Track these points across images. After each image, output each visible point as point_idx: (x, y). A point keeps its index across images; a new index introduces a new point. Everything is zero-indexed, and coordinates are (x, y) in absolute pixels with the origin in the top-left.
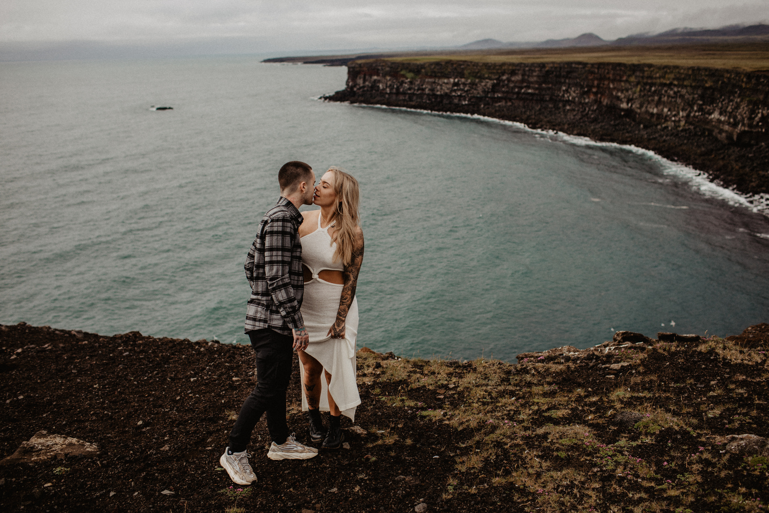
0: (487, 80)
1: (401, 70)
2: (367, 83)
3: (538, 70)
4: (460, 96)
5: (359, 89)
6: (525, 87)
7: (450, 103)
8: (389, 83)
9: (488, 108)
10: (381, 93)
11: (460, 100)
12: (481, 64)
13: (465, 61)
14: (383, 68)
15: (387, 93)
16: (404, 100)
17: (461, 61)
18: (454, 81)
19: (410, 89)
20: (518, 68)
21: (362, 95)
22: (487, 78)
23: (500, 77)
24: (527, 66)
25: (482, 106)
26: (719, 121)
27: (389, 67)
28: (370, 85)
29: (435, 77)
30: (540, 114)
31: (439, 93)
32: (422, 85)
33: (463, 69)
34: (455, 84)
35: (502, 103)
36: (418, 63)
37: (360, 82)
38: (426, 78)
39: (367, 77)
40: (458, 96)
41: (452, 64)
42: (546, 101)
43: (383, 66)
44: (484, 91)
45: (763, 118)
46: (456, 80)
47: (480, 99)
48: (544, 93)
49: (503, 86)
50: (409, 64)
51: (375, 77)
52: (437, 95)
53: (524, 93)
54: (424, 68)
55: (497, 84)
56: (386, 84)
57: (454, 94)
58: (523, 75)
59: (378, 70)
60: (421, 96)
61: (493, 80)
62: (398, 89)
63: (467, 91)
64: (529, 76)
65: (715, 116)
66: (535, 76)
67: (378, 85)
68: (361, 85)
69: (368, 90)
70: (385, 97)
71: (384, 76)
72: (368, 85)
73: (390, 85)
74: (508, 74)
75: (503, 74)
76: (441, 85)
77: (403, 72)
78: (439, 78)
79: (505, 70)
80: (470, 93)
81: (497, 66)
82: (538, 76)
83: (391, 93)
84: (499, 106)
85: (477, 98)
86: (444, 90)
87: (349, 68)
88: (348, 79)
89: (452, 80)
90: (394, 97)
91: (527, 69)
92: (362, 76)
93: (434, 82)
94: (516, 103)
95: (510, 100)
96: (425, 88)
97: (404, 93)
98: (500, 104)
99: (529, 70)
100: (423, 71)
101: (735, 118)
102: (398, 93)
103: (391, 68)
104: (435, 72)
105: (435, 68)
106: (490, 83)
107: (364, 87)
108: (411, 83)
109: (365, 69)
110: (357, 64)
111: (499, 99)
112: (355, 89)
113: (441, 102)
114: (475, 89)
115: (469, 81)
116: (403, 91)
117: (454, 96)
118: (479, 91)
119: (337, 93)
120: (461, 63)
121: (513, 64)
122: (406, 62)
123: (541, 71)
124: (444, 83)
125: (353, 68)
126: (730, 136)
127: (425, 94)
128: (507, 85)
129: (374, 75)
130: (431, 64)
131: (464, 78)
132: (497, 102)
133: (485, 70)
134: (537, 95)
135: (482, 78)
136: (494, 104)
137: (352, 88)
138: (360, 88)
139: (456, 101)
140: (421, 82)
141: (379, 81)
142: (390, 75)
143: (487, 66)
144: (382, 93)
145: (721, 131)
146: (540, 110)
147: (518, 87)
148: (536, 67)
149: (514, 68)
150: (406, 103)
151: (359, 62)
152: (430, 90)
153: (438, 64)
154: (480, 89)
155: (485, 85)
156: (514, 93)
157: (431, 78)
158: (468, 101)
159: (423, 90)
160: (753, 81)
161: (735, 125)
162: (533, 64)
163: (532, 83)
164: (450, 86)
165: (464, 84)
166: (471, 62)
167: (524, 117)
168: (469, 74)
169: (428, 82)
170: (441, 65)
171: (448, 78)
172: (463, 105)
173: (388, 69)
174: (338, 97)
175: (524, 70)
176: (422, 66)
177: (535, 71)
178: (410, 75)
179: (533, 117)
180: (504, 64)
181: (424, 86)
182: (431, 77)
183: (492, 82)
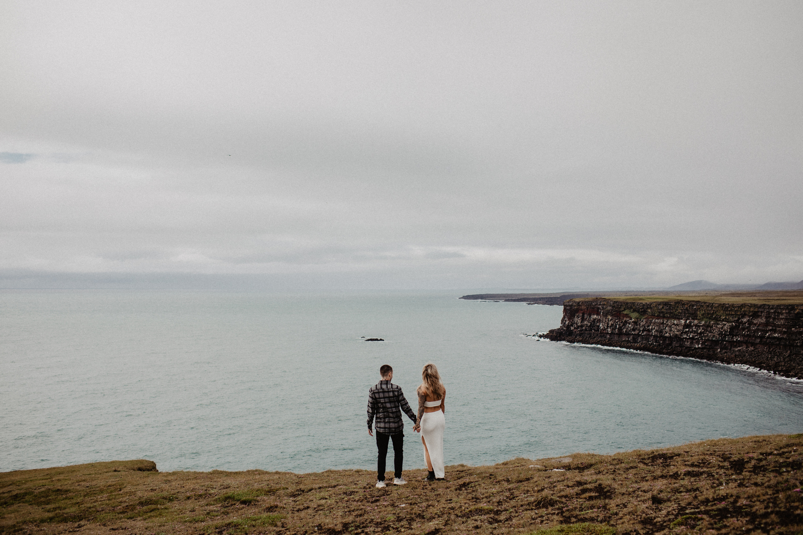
0: (724, 322)
1: (625, 310)
2: (586, 323)
3: (786, 313)
4: (693, 338)
5: (575, 328)
6: (770, 330)
7: (681, 346)
8: (610, 323)
9: (726, 352)
10: (601, 333)
11: (692, 343)
12: (717, 305)
13: (698, 302)
14: (605, 307)
15: (608, 333)
16: (628, 341)
17: (693, 301)
18: (686, 322)
19: (634, 330)
20: (760, 310)
21: (580, 335)
22: (723, 320)
23: (739, 319)
24: (772, 308)
25: (719, 350)
27: (610, 306)
28: (589, 324)
29: (664, 317)
30: (791, 361)
31: (667, 335)
32: (648, 327)
33: (696, 310)
34: (686, 326)
35: (743, 348)
36: (644, 302)
37: (578, 320)
38: (653, 319)
39: (586, 316)
40: (690, 338)
41: (683, 304)
42: (797, 346)
43: (604, 305)
44: (720, 334)
46: (688, 322)
47: (716, 342)
48: (794, 337)
49: (743, 329)
50: (633, 303)
51: (595, 316)
52: (666, 337)
53: (768, 337)
54: (651, 308)
55: (737, 327)
56: (608, 324)
57: (685, 336)
58: (766, 318)
59: (598, 308)
60: (647, 338)
61: (732, 322)
62: (620, 329)
63: (701, 333)
64: (774, 319)
66: (782, 319)
67: (598, 324)
68: (579, 324)
69: (586, 330)
70: (605, 337)
71: (605, 315)
72: (587, 324)
73: (612, 325)
74: (749, 316)
75: (743, 316)
76: (670, 327)
77: (625, 312)
78: (668, 318)
79: (744, 311)
80: (705, 336)
81: (736, 307)
82: (786, 319)
83: (612, 333)
84: (739, 350)
85: (712, 340)
86: (674, 332)
87: (565, 306)
88: (564, 317)
89: (683, 322)
90: (616, 338)
91: (772, 311)
92: (581, 315)
93: (663, 323)
94: (760, 348)
95: (753, 344)
96: (652, 329)
97: (627, 334)
98: (739, 348)
99: (775, 312)
100: (649, 311)
102: (620, 334)
103: (613, 307)
104: (662, 312)
105: (663, 308)
106: (727, 326)
107: (582, 326)
108: (635, 323)
109: (583, 307)
110: (575, 302)
111: (739, 343)
112: (572, 328)
113: (671, 344)
114: (710, 332)
115: (703, 322)
116: (626, 331)
117: (686, 338)
118: (715, 334)
119: (551, 331)
120: (693, 303)
121: (755, 306)
122: (629, 301)
123: (789, 313)
124: (674, 324)
125: (571, 306)
127: (652, 335)
128: (748, 328)
129: (594, 315)
130: (660, 304)
131: (696, 319)
132: (736, 347)
133: (722, 312)
134: (785, 339)
135: (717, 320)
136: (733, 349)
137: (568, 327)
138: (578, 327)
139: (688, 344)
140: (646, 322)
141: (599, 321)
142: (612, 315)
143: (723, 307)
144: (603, 334)
146: (789, 356)
147: (761, 331)
148: (783, 309)
149: (756, 310)
150: (629, 344)
151: (577, 300)
152: (656, 331)
153: (666, 304)
154: (716, 332)
155: (722, 328)
156: (757, 337)
157: (658, 319)
158: (702, 344)
159: (649, 331)
162: (779, 306)
163: (779, 326)
164: (681, 328)
165: (697, 326)
166: (705, 303)
167: (772, 363)
168: (703, 315)
169: (654, 323)
170: (671, 305)
171: (679, 319)
172: (695, 348)
173: (609, 308)
174: (554, 336)
175: (769, 313)
176: (649, 306)
177: (782, 314)
178: (634, 315)
179: (783, 364)
180: (743, 305)
181: (650, 327)
182: (658, 317)
183: (731, 324)
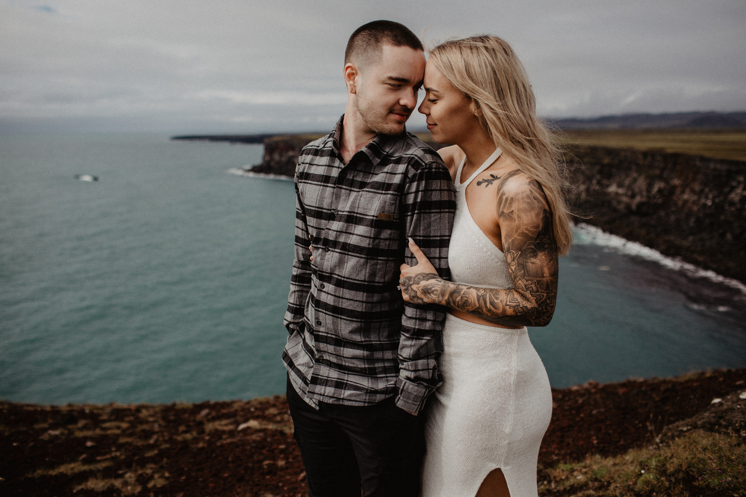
2: (283, 159)
5: (275, 163)
26: (617, 194)
28: (286, 160)
37: (276, 157)
39: (284, 153)
43: (298, 143)
45: (660, 191)
51: (291, 154)
59: (294, 147)
65: (613, 189)
68: (278, 160)
69: (284, 165)
72: (284, 161)
87: (266, 146)
88: (265, 155)
92: (279, 152)
101: (633, 190)
107: (280, 161)
109: (281, 146)
110: (274, 140)
112: (272, 164)
119: (255, 166)
125: (270, 145)
126: (628, 207)
129: (290, 152)
137: (268, 162)
138: (277, 162)
141: (294, 157)
145: (620, 202)
151: (276, 139)
160: (649, 159)
161: (633, 196)
174: (256, 169)
